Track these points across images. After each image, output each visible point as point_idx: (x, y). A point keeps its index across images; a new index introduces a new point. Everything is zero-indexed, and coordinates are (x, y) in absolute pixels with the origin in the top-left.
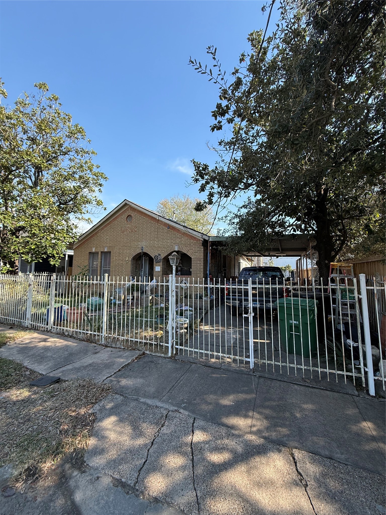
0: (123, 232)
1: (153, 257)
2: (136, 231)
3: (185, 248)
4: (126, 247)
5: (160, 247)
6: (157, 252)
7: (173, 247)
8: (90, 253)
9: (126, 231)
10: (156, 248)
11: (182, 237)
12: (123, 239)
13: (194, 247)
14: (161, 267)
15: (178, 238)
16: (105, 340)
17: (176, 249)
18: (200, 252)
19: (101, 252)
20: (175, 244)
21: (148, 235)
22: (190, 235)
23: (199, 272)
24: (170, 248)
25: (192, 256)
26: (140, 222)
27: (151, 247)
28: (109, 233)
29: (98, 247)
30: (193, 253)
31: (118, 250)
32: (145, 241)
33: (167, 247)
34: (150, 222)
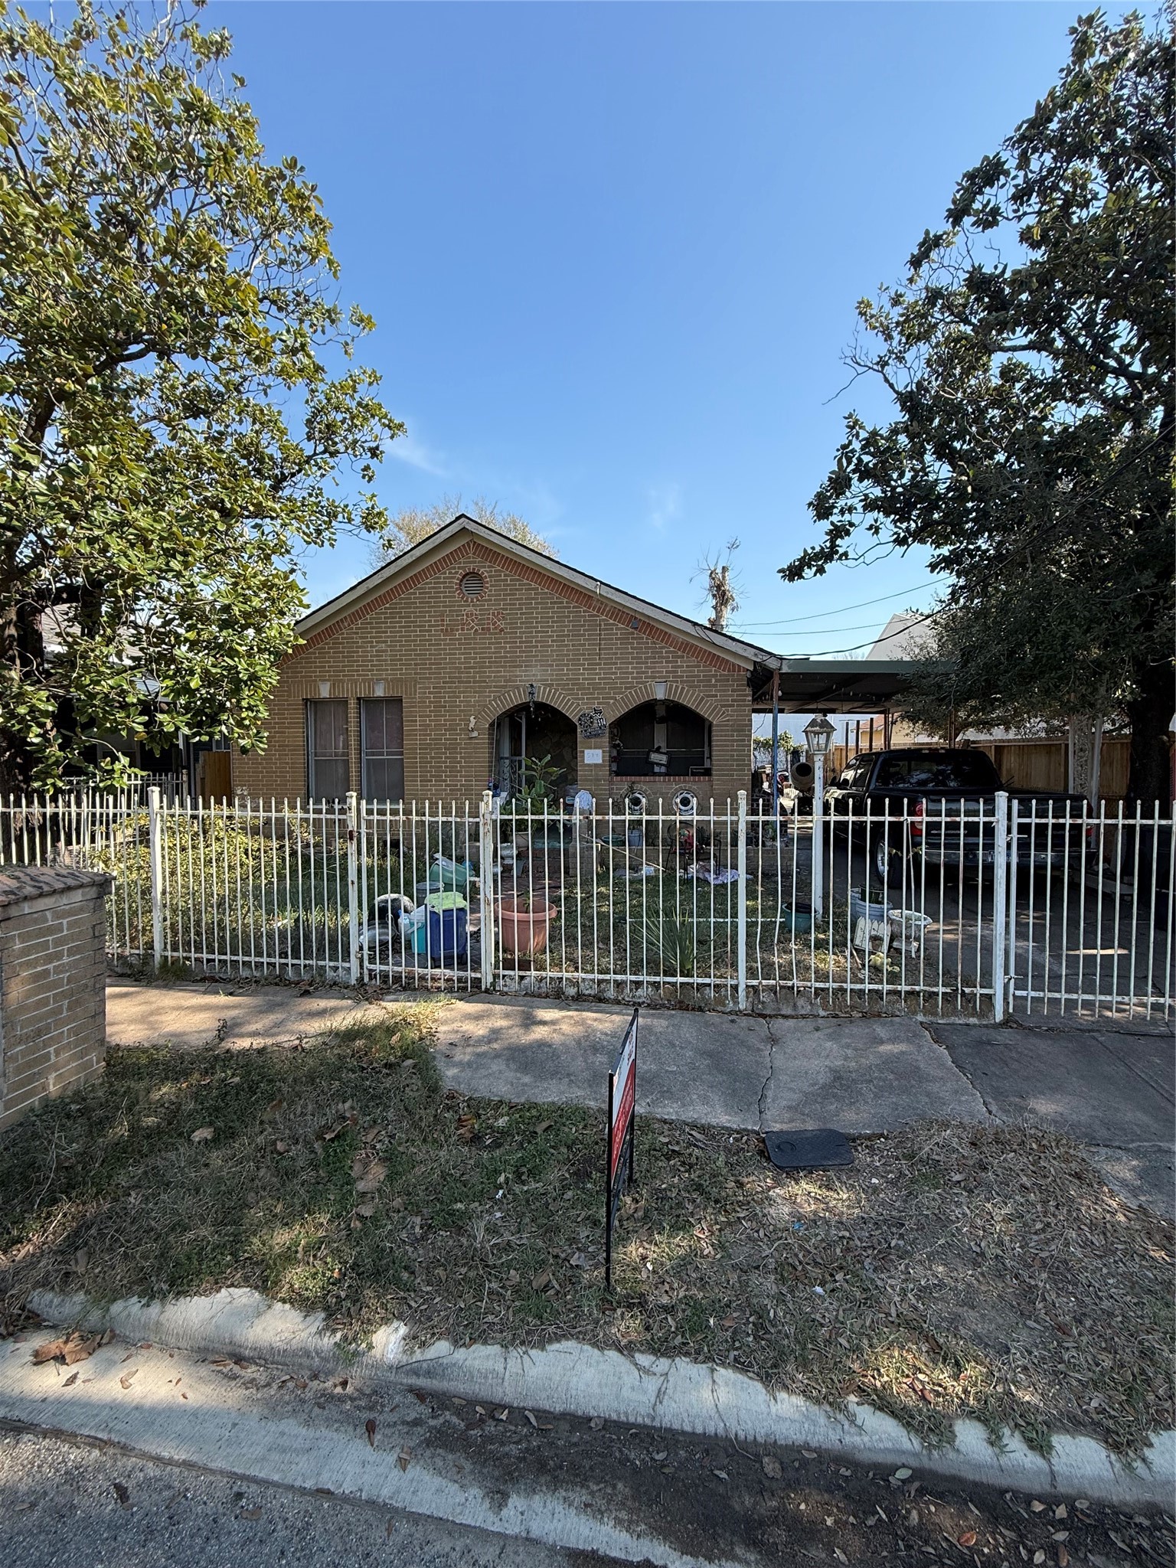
0: (449, 631)
1: (575, 720)
2: (502, 630)
3: (688, 691)
4: (466, 682)
5: (599, 689)
6: (587, 704)
7: (646, 687)
8: (306, 700)
9: (463, 629)
10: (584, 689)
11: (679, 657)
12: (450, 654)
13: (719, 691)
14: (603, 752)
15: (663, 657)
16: (747, 997)
17: (660, 694)
18: (741, 706)
19: (359, 699)
20: (655, 677)
21: (549, 646)
22: (706, 651)
23: (737, 765)
24: (636, 692)
25: (714, 718)
26: (517, 599)
27: (565, 685)
28: (386, 632)
29: (342, 681)
30: (716, 707)
31: (430, 693)
32: (541, 666)
33: (626, 688)
34: (555, 603)
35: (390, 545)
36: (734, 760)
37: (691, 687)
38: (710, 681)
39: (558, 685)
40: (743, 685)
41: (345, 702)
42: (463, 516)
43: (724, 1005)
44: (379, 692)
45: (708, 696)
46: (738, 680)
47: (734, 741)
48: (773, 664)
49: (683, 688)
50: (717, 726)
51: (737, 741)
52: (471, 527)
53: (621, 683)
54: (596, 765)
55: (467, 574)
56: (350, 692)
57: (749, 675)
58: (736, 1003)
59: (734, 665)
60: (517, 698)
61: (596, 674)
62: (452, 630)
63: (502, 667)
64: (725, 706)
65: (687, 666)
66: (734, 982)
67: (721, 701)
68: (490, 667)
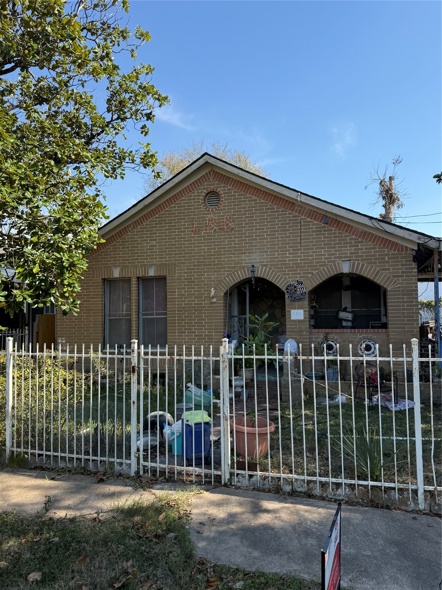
0: (197, 231)
1: (284, 289)
2: (232, 229)
3: (367, 267)
4: (209, 265)
5: (300, 267)
6: (292, 277)
7: (335, 265)
8: (104, 280)
9: (206, 230)
10: (290, 267)
11: (360, 242)
12: (198, 246)
13: (391, 266)
14: (305, 311)
15: (347, 243)
16: (426, 500)
17: (346, 269)
18: (409, 276)
19: (138, 278)
20: (342, 257)
21: (265, 239)
22: (380, 237)
23: (408, 320)
24: (327, 268)
25: (388, 286)
26: (243, 208)
27: (276, 265)
28: (156, 233)
29: (128, 267)
30: (389, 277)
31: (184, 273)
32: (260, 252)
33: (320, 266)
34: (269, 209)
35: (159, 176)
36: (405, 317)
37: (369, 263)
38: (384, 259)
39: (271, 265)
40: (410, 261)
41: (128, 280)
42: (206, 154)
43: (407, 505)
44: (152, 273)
45: (383, 270)
46: (405, 257)
47: (404, 302)
48: (432, 245)
49: (363, 265)
50: (391, 291)
51: (407, 302)
52: (212, 161)
53: (316, 262)
54: (299, 321)
55: (209, 193)
56: (133, 273)
57: (414, 253)
58: (417, 504)
59: (402, 246)
60: (243, 275)
61: (299, 257)
62: (199, 230)
63: (233, 254)
64: (396, 276)
65: (366, 249)
66: (414, 487)
67: (393, 273)
68: (225, 254)
